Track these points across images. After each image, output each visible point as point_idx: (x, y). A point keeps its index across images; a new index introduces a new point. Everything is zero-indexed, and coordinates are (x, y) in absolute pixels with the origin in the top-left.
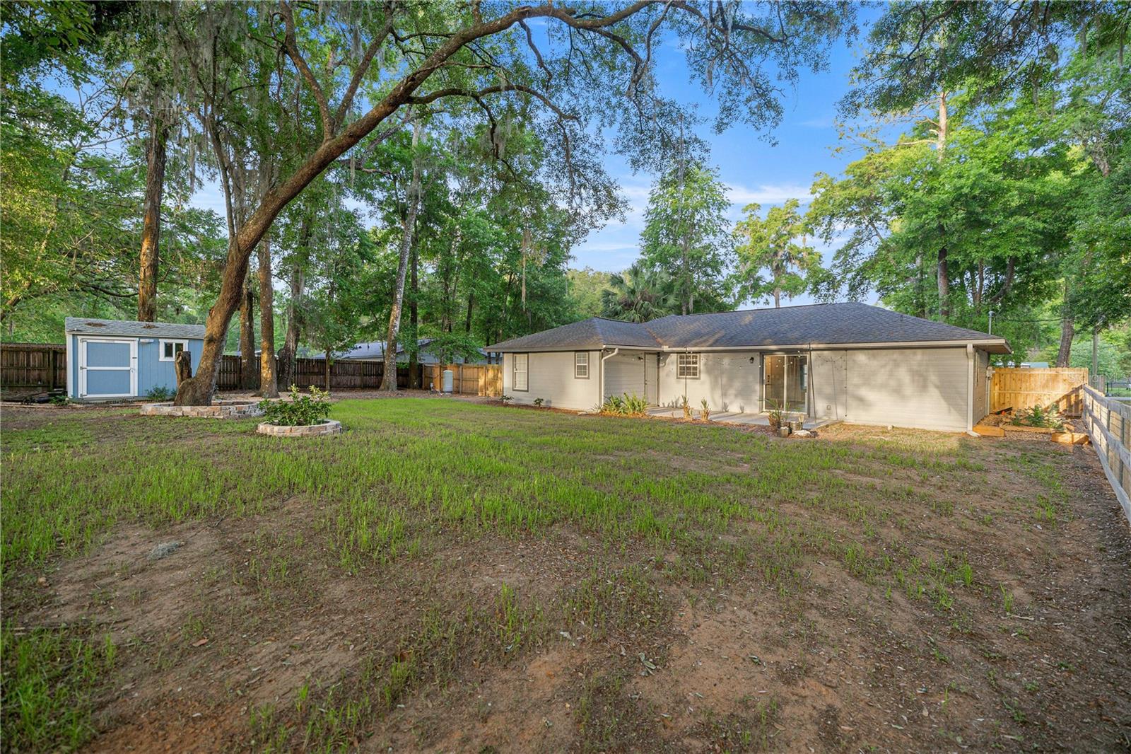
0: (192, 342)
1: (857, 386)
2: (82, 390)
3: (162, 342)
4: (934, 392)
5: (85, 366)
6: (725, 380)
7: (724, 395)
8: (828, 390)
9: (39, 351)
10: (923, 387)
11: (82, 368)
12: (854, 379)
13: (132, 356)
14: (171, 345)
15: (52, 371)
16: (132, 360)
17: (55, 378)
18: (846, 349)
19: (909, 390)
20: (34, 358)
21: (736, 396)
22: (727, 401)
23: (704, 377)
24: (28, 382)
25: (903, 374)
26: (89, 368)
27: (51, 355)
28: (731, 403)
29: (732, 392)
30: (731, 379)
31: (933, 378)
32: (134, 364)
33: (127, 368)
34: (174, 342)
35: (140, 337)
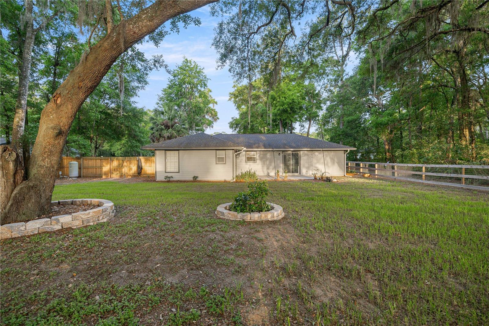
1: (316, 164)
4: (336, 164)
6: (268, 162)
7: (268, 168)
8: (307, 165)
10: (334, 163)
12: (315, 161)
18: (312, 151)
19: (330, 165)
21: (273, 169)
22: (269, 171)
23: (258, 161)
25: (328, 159)
28: (271, 172)
29: (271, 167)
30: (270, 162)
31: (336, 160)
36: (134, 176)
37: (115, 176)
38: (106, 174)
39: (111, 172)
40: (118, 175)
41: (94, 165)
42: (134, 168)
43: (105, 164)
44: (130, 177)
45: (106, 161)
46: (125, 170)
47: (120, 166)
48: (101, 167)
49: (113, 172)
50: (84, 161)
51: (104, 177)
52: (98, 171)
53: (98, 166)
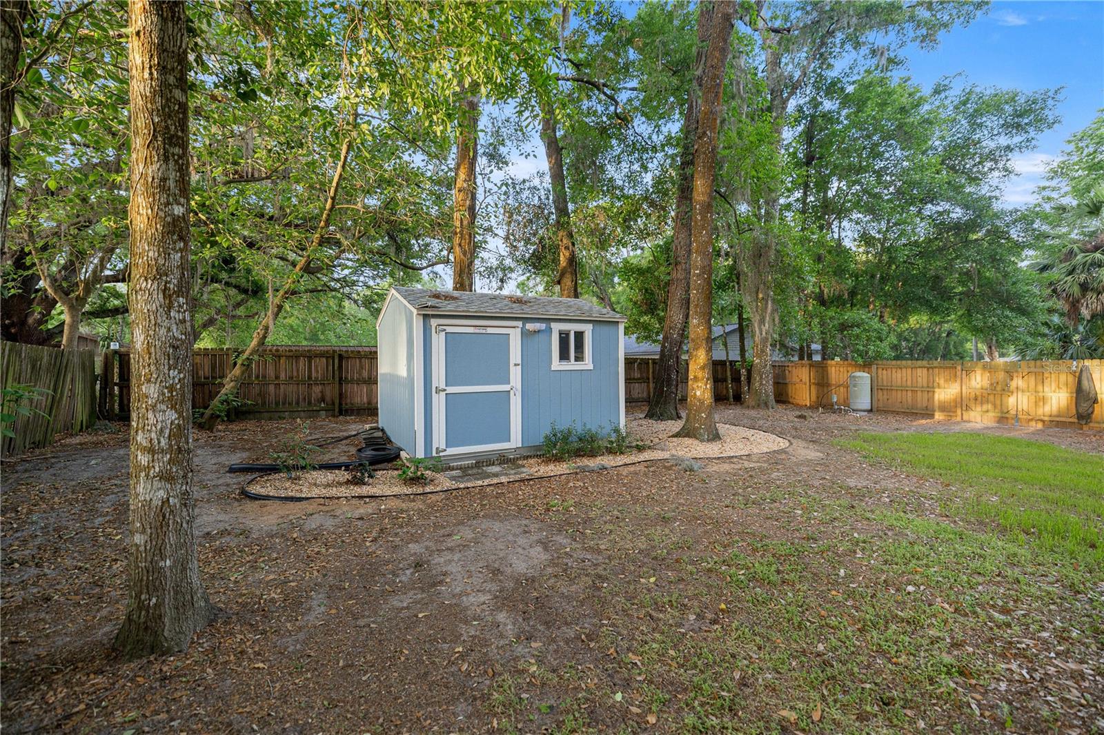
0: (598, 328)
2: (439, 440)
3: (556, 327)
5: (442, 386)
9: (322, 355)
11: (438, 391)
13: (512, 362)
14: (567, 334)
15: (337, 386)
16: (512, 368)
17: (341, 395)
20: (316, 367)
24: (310, 403)
26: (451, 390)
27: (336, 361)
32: (516, 375)
33: (505, 388)
34: (573, 328)
35: (526, 320)
36: (1056, 424)
37: (980, 418)
38: (947, 408)
39: (961, 404)
40: (991, 414)
41: (909, 383)
42: (1058, 398)
43: (942, 382)
44: (1040, 426)
45: (947, 372)
46: (1018, 401)
47: (998, 391)
48: (930, 389)
49: (972, 405)
50: (880, 371)
51: (939, 416)
52: (921, 399)
53: (920, 384)
